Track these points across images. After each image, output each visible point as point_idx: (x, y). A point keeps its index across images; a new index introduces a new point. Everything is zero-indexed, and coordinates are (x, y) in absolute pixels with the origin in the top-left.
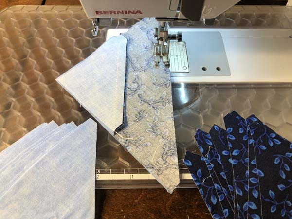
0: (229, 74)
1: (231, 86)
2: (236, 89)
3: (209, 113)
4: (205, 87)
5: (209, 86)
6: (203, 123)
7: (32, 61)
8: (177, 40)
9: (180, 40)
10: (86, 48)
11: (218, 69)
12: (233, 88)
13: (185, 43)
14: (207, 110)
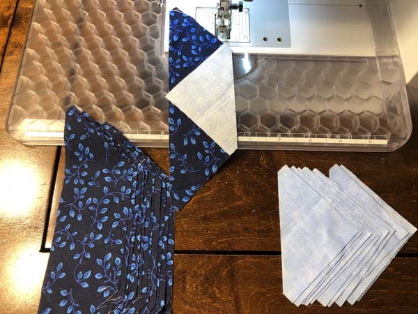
0: (289, 46)
1: (290, 58)
2: (294, 62)
3: (265, 85)
4: (263, 59)
5: (269, 57)
6: (258, 93)
7: (90, 26)
8: (238, 10)
9: (241, 10)
10: (145, 13)
11: (279, 40)
12: (292, 60)
13: (248, 9)
14: (264, 81)
